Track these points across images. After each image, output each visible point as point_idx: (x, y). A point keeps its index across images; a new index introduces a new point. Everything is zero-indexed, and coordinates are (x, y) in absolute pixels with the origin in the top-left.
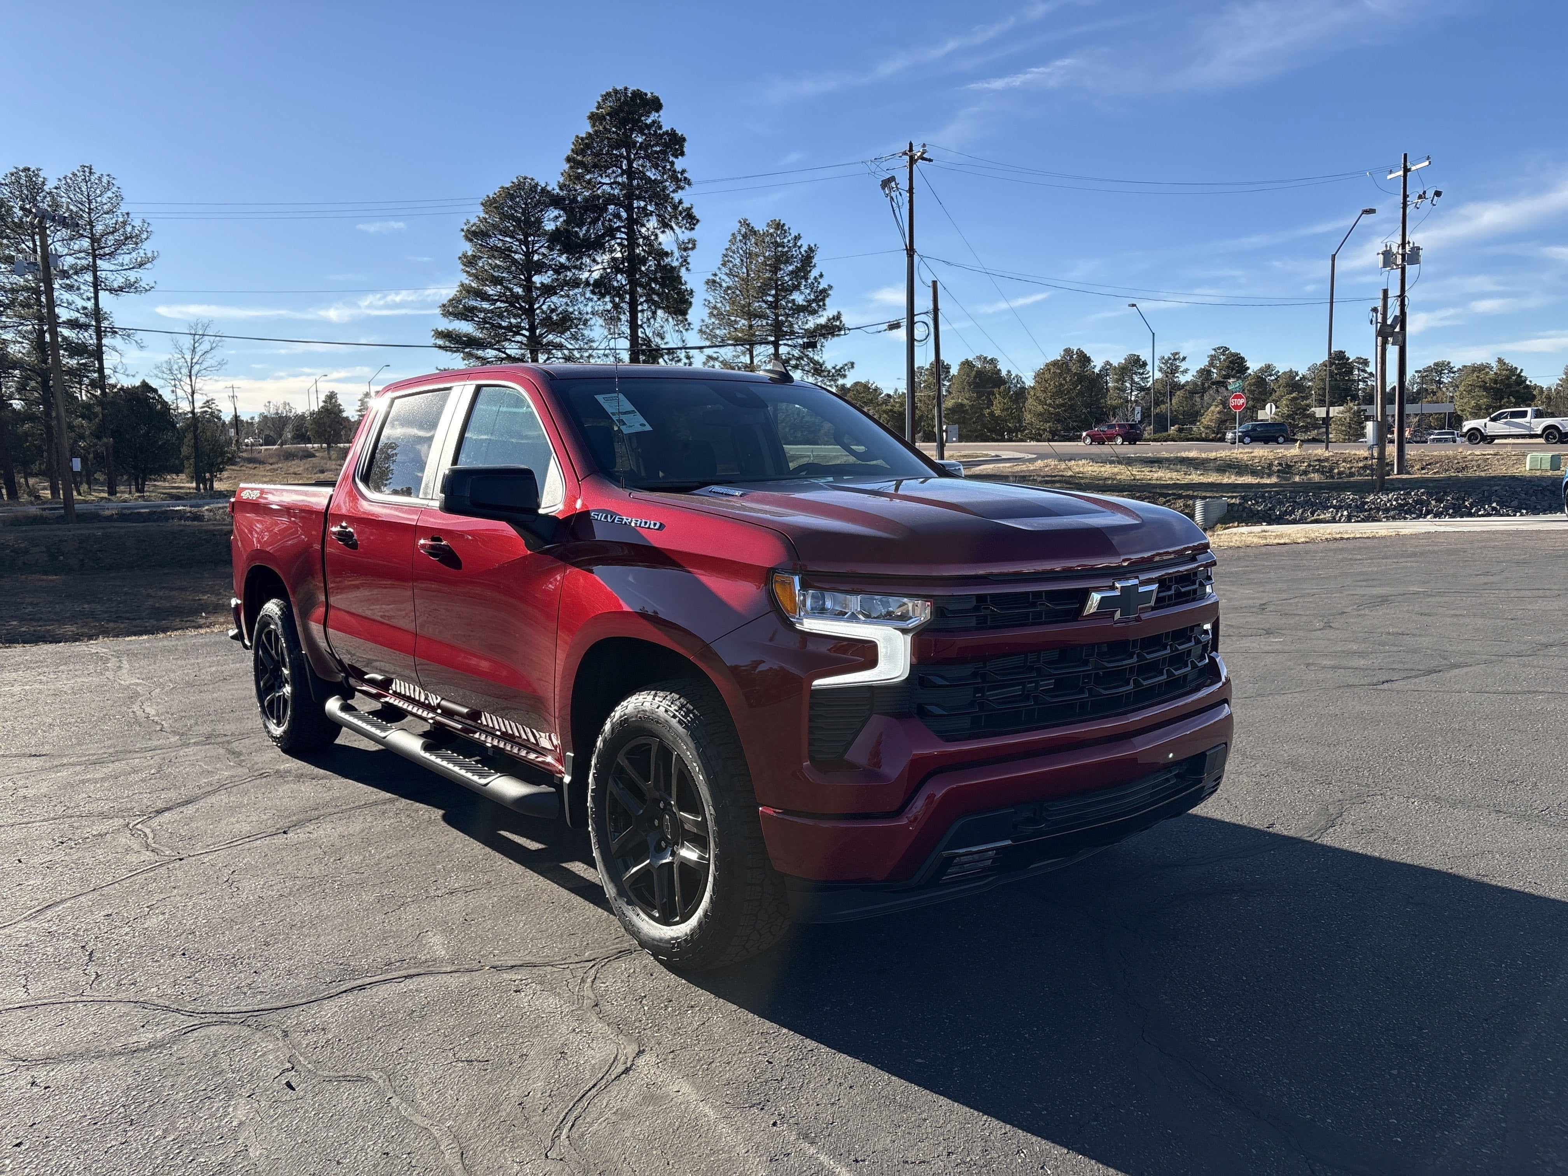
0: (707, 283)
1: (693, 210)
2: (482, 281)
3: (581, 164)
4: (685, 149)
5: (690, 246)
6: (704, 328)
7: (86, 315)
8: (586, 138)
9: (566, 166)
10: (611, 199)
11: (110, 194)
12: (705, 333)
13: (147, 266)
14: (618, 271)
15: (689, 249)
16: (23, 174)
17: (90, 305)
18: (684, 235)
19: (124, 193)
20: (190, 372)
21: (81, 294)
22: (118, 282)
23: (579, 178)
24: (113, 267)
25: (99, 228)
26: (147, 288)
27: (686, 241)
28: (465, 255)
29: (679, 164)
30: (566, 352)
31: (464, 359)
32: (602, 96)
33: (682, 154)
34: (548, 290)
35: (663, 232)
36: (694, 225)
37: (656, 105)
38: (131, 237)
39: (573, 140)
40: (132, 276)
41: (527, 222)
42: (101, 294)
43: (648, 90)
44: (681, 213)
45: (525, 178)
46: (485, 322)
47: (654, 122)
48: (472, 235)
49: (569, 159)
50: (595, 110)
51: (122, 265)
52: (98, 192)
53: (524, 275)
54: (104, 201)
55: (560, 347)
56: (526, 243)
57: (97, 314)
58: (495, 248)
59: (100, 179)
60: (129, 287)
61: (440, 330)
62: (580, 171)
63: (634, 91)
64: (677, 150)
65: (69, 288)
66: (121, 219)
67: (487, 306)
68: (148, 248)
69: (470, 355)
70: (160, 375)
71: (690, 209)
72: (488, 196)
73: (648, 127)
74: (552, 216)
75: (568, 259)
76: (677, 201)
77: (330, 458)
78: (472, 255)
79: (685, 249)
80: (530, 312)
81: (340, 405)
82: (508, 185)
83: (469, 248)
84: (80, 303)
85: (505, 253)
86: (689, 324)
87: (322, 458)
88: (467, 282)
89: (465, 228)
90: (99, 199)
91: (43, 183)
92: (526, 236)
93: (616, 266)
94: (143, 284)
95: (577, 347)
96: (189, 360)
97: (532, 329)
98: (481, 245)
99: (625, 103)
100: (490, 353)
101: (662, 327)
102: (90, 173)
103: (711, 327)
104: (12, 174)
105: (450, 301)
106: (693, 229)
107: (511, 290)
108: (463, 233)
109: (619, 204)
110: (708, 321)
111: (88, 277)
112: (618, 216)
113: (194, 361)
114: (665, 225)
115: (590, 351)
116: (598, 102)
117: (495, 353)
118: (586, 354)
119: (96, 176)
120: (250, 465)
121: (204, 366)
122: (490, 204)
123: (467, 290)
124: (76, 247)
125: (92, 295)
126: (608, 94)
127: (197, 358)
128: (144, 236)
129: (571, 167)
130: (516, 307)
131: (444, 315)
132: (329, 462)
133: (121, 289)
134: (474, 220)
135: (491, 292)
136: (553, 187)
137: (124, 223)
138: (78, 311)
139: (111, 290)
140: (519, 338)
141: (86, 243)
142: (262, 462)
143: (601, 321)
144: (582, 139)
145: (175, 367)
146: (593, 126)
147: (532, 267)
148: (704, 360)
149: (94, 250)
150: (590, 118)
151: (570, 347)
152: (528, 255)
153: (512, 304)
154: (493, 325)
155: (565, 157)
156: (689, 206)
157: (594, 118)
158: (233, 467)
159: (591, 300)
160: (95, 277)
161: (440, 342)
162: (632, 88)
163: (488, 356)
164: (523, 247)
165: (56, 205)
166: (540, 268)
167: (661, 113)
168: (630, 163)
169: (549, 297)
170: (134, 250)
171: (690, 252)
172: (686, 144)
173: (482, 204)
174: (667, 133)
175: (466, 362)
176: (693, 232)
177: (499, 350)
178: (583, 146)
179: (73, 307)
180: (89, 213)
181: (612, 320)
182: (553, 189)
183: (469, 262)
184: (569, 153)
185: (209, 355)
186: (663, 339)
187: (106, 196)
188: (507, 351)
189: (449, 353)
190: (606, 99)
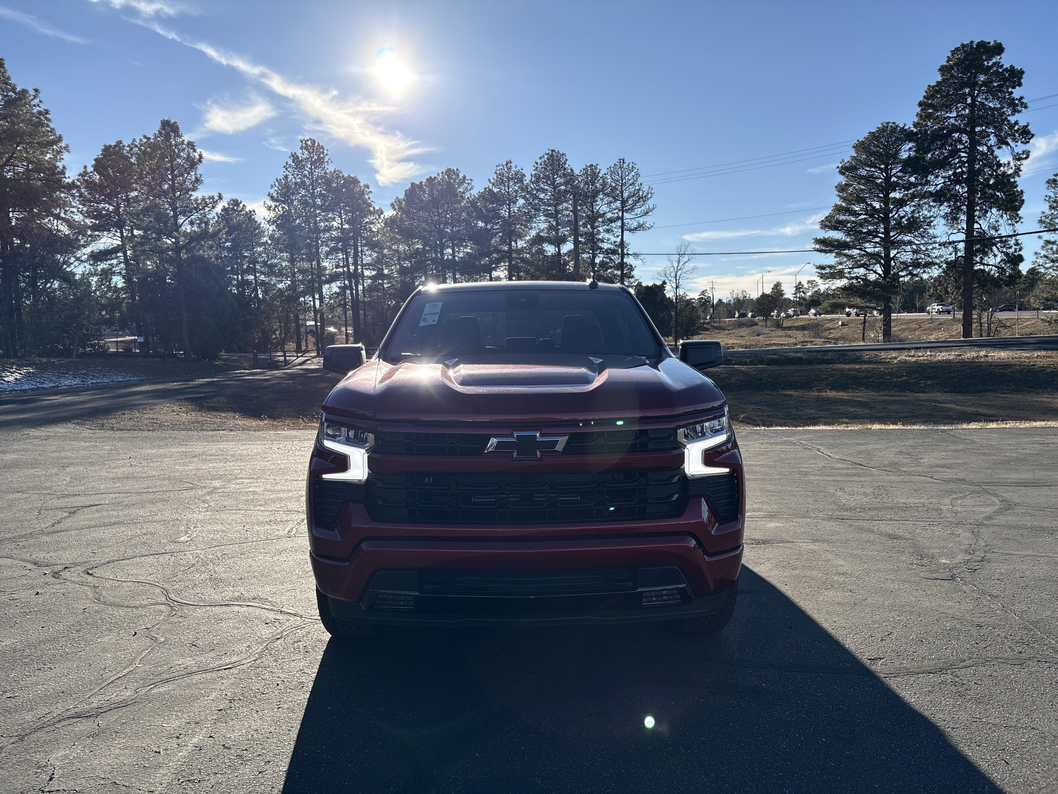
0: (1048, 182)
1: (1029, 127)
2: (850, 202)
3: (931, 106)
4: (1023, 81)
5: (1025, 156)
6: (1043, 218)
7: (616, 246)
8: (936, 86)
9: (919, 110)
10: (956, 129)
11: (633, 174)
12: (1044, 222)
13: (649, 214)
14: (958, 182)
15: (1023, 159)
16: (589, 169)
17: (619, 240)
18: (1020, 148)
19: (640, 172)
20: (676, 275)
21: (614, 234)
22: (635, 224)
23: (929, 116)
24: (632, 217)
25: (626, 195)
26: (649, 227)
27: (1020, 152)
28: (839, 185)
29: (1017, 93)
30: (914, 247)
31: (836, 257)
32: (952, 51)
33: (1020, 85)
34: (901, 203)
35: (999, 148)
36: (1030, 139)
37: (999, 49)
38: (642, 198)
39: (926, 89)
40: (641, 220)
41: (887, 154)
42: (625, 232)
43: (991, 40)
44: (1017, 131)
45: (888, 123)
46: (852, 231)
47: (994, 64)
48: (844, 170)
49: (920, 104)
50: (945, 63)
51: (637, 214)
52: (627, 173)
53: (883, 193)
54: (630, 178)
55: (910, 243)
56: (886, 171)
57: (622, 244)
58: (861, 177)
59: (628, 165)
60: (640, 227)
61: (818, 238)
62: (930, 111)
63: (978, 43)
64: (1015, 82)
65: (608, 231)
66: (637, 188)
67: (852, 219)
68: (650, 203)
69: (838, 255)
70: (659, 278)
71: (1026, 126)
72: (858, 141)
73: (989, 68)
74: (907, 148)
75: (916, 178)
76: (1013, 122)
77: (766, 326)
78: (845, 184)
79: (1019, 159)
80: (886, 220)
81: (783, 291)
82: (874, 130)
83: (842, 180)
84: (613, 239)
85: (869, 179)
86: (1020, 218)
87: (762, 326)
88: (839, 203)
89: (840, 165)
90: (627, 178)
91: (599, 172)
92: (887, 165)
93: (957, 179)
94: (647, 225)
95: (923, 242)
96: (676, 268)
97: (887, 232)
98: (852, 176)
99: (971, 53)
100: (855, 252)
101: (997, 221)
102: (623, 163)
103: (1050, 217)
104: (584, 169)
105: (827, 217)
106: (1028, 142)
107: (871, 205)
108: (838, 170)
109: (961, 131)
110: (1048, 212)
111: (619, 223)
112: (960, 141)
113: (679, 268)
114: (1002, 142)
115: (934, 245)
116: (948, 57)
117: (858, 251)
118: (930, 247)
119: (626, 164)
120: (717, 331)
121: (684, 271)
122: (860, 146)
123: (838, 209)
124: (614, 207)
125: (620, 234)
126: (957, 49)
127: (680, 266)
128: (649, 196)
129: (922, 110)
130: (875, 218)
131: (822, 228)
132: (765, 329)
133: (636, 229)
134: (847, 159)
135: (857, 209)
136: (910, 126)
137: (639, 190)
138: (611, 244)
139: (630, 230)
140: (877, 240)
141: (618, 204)
142: (723, 329)
143: (943, 221)
144: (933, 87)
145: (668, 272)
146: (943, 75)
147: (890, 186)
148: (1043, 244)
149: (623, 207)
150: (940, 70)
151: (917, 242)
152: (888, 178)
153: (872, 216)
154: (857, 232)
155: (917, 103)
156: (1026, 124)
157: (943, 70)
158: (707, 332)
159: (934, 207)
160: (623, 223)
161: (818, 247)
162: (976, 41)
163: (853, 254)
164: (884, 173)
165: (604, 184)
166: (895, 187)
167: (1003, 55)
168: (974, 100)
169: (901, 207)
170: (643, 205)
171: (1024, 162)
172: (1024, 76)
173: (854, 147)
174: (1006, 70)
175: (837, 259)
176: (1028, 144)
177: (860, 249)
178: (933, 92)
179: (609, 242)
180: (622, 186)
181: (952, 218)
182: (909, 128)
183: (841, 189)
184: (921, 99)
185: (687, 264)
186: (997, 231)
187: (631, 175)
188: (866, 250)
189: (823, 254)
190: (955, 53)
